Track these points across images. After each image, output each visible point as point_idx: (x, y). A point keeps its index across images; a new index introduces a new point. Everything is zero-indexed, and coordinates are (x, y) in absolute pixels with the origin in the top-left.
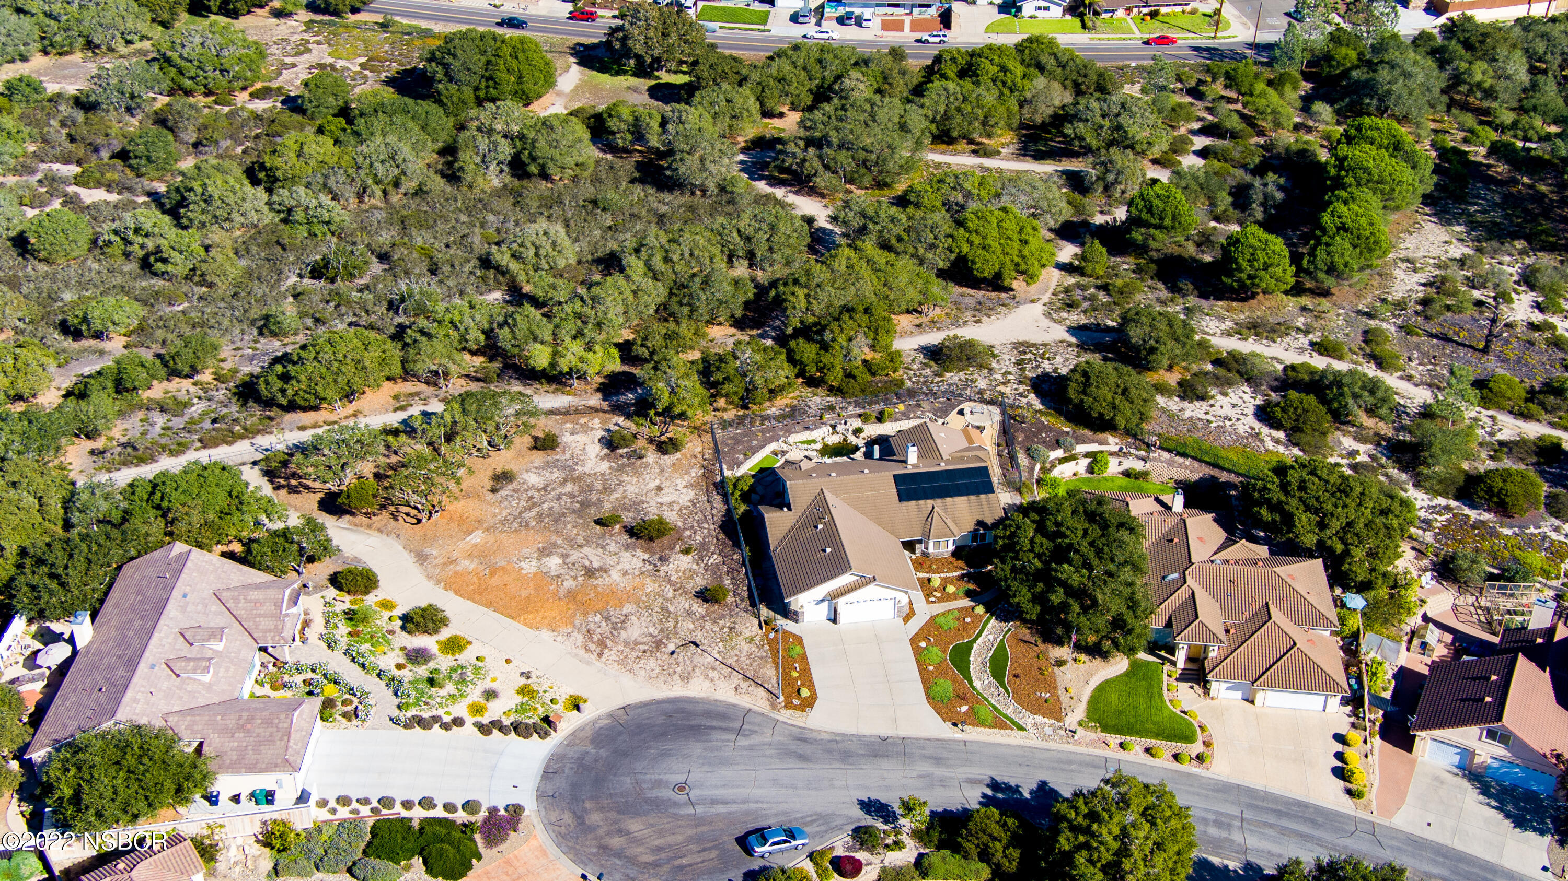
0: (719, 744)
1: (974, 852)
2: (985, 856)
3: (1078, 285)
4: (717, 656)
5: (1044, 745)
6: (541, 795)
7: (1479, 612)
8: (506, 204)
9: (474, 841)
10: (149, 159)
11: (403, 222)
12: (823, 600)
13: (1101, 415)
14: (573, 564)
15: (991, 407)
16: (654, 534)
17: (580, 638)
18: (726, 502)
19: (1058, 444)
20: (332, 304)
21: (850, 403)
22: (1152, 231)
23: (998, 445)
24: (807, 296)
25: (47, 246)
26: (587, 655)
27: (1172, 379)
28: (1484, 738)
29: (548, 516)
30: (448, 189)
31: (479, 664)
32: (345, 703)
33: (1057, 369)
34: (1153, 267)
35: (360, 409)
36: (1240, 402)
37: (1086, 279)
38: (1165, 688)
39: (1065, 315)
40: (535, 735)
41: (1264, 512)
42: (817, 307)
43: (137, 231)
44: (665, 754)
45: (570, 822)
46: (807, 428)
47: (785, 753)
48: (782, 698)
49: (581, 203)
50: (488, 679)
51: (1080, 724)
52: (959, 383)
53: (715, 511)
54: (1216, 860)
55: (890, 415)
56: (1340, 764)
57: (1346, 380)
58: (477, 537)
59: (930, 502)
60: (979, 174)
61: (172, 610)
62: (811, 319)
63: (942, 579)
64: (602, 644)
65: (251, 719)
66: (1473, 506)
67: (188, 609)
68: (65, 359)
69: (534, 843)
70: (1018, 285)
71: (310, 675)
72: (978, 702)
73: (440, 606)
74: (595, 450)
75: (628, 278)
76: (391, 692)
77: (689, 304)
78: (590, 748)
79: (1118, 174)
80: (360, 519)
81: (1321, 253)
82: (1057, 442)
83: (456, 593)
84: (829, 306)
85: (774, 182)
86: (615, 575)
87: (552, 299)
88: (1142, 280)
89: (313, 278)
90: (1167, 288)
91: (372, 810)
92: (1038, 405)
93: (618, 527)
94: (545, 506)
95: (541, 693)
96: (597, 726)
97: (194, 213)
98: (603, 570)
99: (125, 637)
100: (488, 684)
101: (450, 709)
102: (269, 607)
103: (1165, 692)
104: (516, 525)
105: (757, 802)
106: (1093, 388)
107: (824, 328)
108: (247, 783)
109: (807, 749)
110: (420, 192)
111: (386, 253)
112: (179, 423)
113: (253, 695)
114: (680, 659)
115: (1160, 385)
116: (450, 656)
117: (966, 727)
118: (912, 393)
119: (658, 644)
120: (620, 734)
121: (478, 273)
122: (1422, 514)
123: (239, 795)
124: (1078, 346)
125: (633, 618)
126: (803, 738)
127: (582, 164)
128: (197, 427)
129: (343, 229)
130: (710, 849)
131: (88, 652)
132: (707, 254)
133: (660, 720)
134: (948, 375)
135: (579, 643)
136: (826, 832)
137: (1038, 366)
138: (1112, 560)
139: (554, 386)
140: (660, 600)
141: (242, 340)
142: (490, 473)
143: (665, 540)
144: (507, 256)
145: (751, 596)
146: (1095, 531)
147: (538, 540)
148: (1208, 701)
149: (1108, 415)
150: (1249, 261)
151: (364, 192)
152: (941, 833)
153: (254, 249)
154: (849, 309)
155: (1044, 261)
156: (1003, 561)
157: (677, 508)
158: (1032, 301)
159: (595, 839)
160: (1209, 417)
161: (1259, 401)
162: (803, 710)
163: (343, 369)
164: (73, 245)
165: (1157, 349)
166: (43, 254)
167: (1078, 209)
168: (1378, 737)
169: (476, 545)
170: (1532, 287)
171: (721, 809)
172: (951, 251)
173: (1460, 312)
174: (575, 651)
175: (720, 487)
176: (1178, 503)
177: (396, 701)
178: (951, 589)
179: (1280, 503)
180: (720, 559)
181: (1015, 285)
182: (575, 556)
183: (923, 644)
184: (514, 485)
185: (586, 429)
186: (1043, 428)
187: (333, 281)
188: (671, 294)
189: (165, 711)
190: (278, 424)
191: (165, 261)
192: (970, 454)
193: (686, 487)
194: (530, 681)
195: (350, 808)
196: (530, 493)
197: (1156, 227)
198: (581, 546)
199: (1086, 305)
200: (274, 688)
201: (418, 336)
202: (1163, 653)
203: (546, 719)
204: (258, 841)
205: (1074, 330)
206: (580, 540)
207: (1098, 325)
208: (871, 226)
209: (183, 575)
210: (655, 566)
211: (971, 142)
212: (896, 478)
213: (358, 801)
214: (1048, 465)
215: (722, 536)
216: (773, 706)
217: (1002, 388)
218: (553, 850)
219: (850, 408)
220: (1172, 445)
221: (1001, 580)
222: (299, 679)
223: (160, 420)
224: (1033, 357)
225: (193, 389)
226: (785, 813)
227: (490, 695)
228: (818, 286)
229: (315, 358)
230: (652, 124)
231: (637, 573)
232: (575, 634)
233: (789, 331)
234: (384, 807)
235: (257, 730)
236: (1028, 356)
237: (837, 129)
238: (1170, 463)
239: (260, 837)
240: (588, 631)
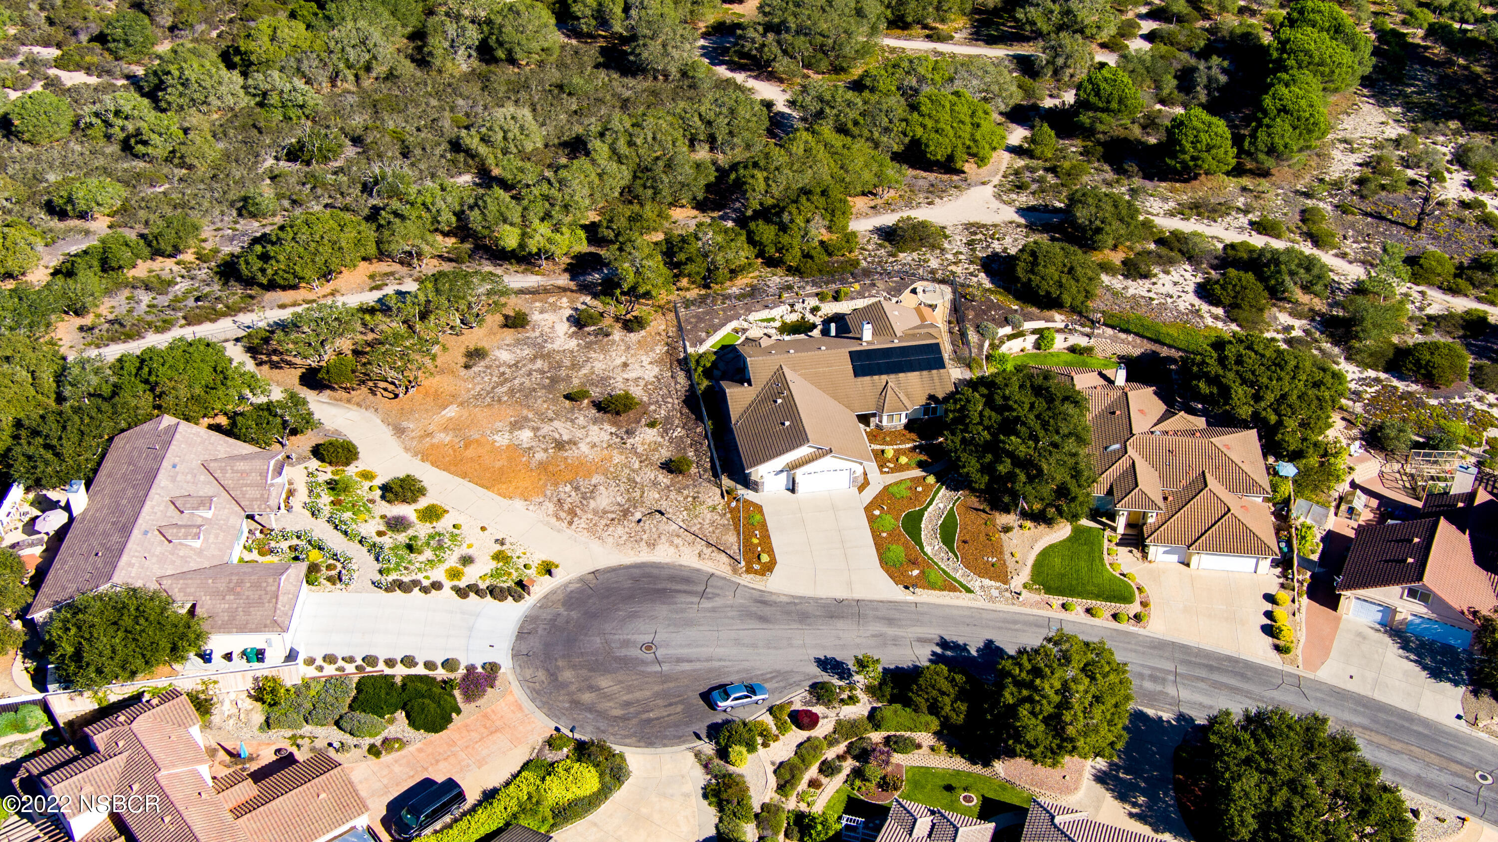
0: (684, 606)
1: (924, 706)
2: (934, 709)
3: (1027, 168)
4: (681, 524)
5: (990, 606)
6: (516, 655)
7: (1405, 478)
8: (475, 89)
9: (453, 696)
10: (126, 42)
11: (375, 106)
12: (782, 471)
13: (1048, 293)
14: (544, 437)
15: (942, 286)
16: (621, 408)
17: (551, 507)
18: (689, 377)
19: (1007, 321)
20: (309, 186)
21: (807, 282)
22: (1099, 114)
23: (950, 322)
24: (767, 179)
25: (31, 128)
26: (558, 523)
27: (1117, 258)
28: (1405, 597)
29: (520, 391)
30: (418, 74)
31: (456, 531)
32: (329, 568)
33: (1006, 249)
34: (1100, 149)
35: (338, 288)
36: (1181, 280)
37: (1035, 162)
38: (1105, 552)
39: (1014, 196)
40: (510, 598)
41: (1202, 385)
42: (775, 191)
43: (117, 113)
44: (634, 616)
45: (543, 678)
46: (767, 307)
47: (746, 614)
48: (743, 563)
49: (548, 87)
50: (465, 545)
51: (1025, 586)
52: (913, 263)
53: (678, 387)
54: (1151, 712)
55: (846, 294)
56: (1269, 622)
57: (1283, 258)
58: (451, 411)
59: (884, 378)
60: (932, 58)
61: (162, 479)
62: (770, 201)
63: (895, 451)
64: (572, 512)
65: (240, 583)
66: (1401, 378)
67: (178, 479)
68: (52, 238)
69: (510, 698)
70: (969, 167)
71: (295, 542)
72: (929, 566)
73: (418, 475)
74: (564, 328)
75: (593, 162)
76: (372, 556)
77: (653, 187)
78: (562, 610)
79: (1067, 58)
80: (341, 394)
81: (1262, 134)
82: (1006, 319)
83: (433, 465)
84: (786, 190)
85: (734, 67)
86: (584, 448)
87: (520, 182)
88: (1089, 162)
89: (289, 160)
90: (1113, 170)
91: (357, 667)
92: (987, 284)
93: (586, 401)
94: (516, 382)
95: (515, 559)
96: (569, 589)
97: (172, 96)
98: (573, 442)
99: (118, 505)
100: (464, 551)
101: (429, 574)
102: (255, 477)
103: (1105, 556)
104: (488, 399)
105: (720, 660)
106: (1040, 268)
107: (783, 209)
108: (238, 642)
109: (767, 611)
110: (391, 76)
111: (359, 137)
112: (163, 301)
113: (241, 560)
114: (647, 527)
115: (1105, 264)
116: (428, 524)
117: (917, 590)
118: (867, 273)
119: (626, 513)
120: (590, 597)
121: (448, 156)
122: (1353, 386)
123: (231, 653)
124: (1026, 227)
125: (602, 488)
126: (763, 600)
127: (548, 49)
128: (181, 305)
129: (316, 113)
130: (676, 703)
131: (83, 519)
132: (670, 138)
133: (628, 584)
134: (902, 255)
135: (550, 512)
136: (785, 687)
137: (988, 247)
138: (1058, 433)
139: (523, 267)
140: (627, 471)
141: (222, 221)
142: (463, 350)
143: (631, 414)
144: (476, 140)
145: (713, 467)
146: (1041, 404)
147: (510, 414)
148: (1146, 564)
149: (1055, 293)
150: (1192, 143)
151: (337, 76)
152: (893, 688)
153: (231, 133)
154: (806, 192)
155: (994, 144)
156: (953, 433)
157: (642, 383)
158: (983, 183)
159: (568, 695)
160: (1151, 295)
161: (1199, 280)
162: (763, 575)
163: (321, 249)
164: (55, 127)
165: (1102, 229)
166: (26, 136)
167: (1028, 92)
168: (1305, 596)
169: (451, 419)
170: (1464, 166)
171: (686, 667)
172: (905, 135)
173: (1395, 191)
174: (547, 519)
175: (684, 363)
176: (1120, 377)
177: (378, 566)
178: (903, 460)
179: (1217, 376)
180: (683, 432)
181: (967, 167)
182: (546, 429)
183: (877, 512)
184: (487, 362)
185: (555, 308)
186: (992, 306)
187: (308, 163)
188: (635, 177)
189: (159, 574)
190: (259, 302)
191: (145, 143)
192: (923, 331)
193: (651, 363)
194: (504, 547)
195: (336, 666)
196: (502, 369)
197: (1103, 110)
198: (551, 420)
199: (1034, 187)
200: (261, 553)
201: (391, 217)
202: (1104, 520)
203: (520, 583)
204: (250, 696)
205: (1021, 211)
206: (550, 414)
207: (1046, 206)
208: (828, 110)
209: (172, 447)
210: (622, 439)
211: (925, 27)
212: (851, 353)
213: (343, 659)
214: (997, 342)
215: (685, 410)
216: (735, 571)
217: (953, 268)
218: (528, 705)
219: (808, 288)
220: (1115, 321)
221: (951, 451)
222: (285, 545)
223: (145, 298)
224: (983, 238)
225: (176, 268)
226: (746, 670)
227: (467, 560)
228: (777, 169)
229: (293, 238)
230: (615, 10)
231: (605, 446)
232: (547, 503)
233: (749, 213)
234: (368, 665)
235: (247, 593)
236: (978, 237)
237: (795, 15)
238: (1114, 339)
239: (252, 692)
240: (559, 500)
